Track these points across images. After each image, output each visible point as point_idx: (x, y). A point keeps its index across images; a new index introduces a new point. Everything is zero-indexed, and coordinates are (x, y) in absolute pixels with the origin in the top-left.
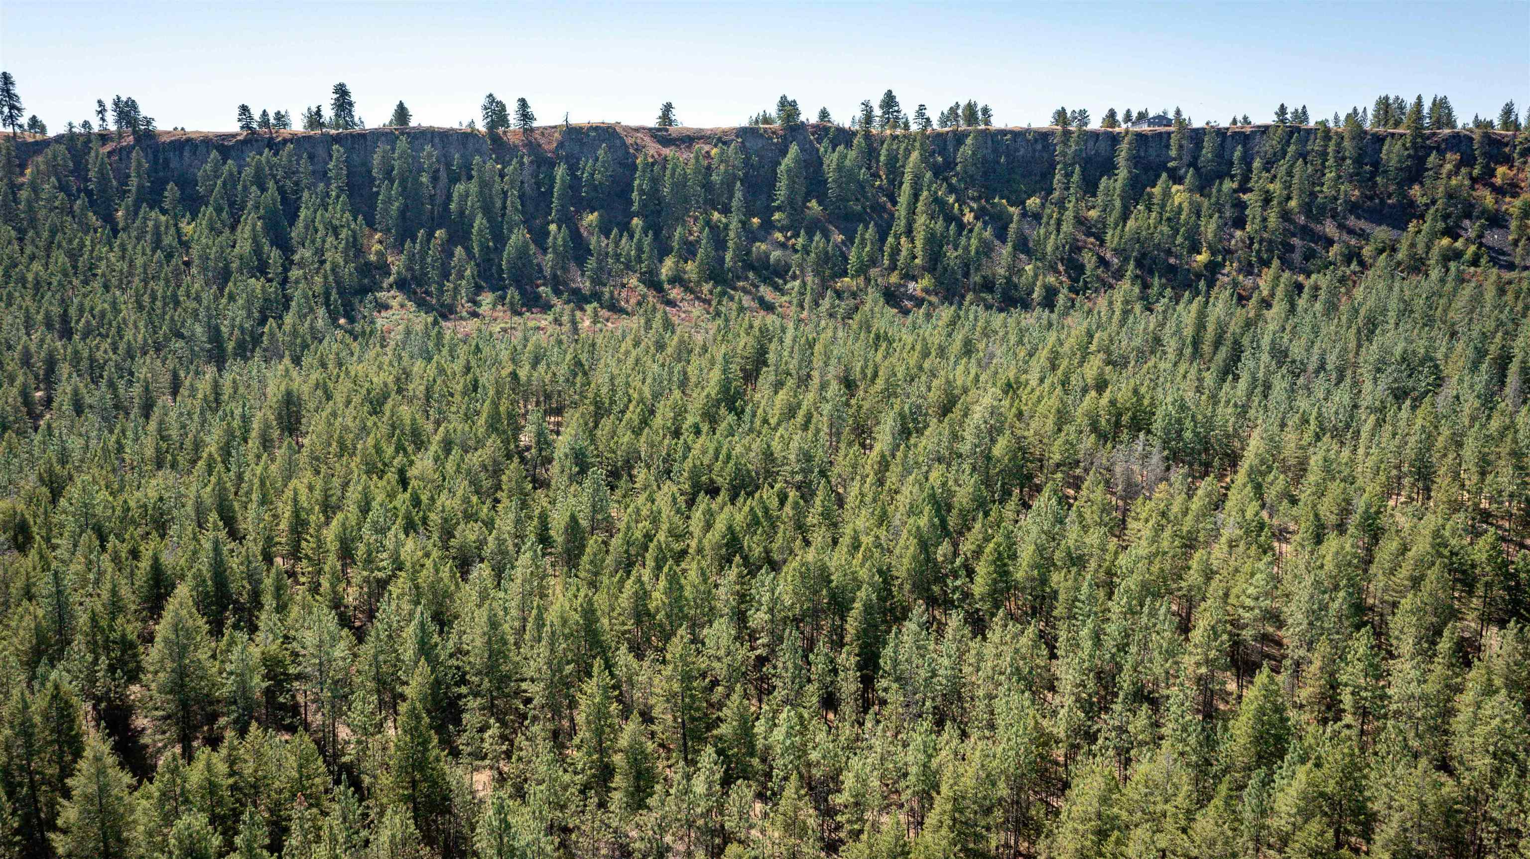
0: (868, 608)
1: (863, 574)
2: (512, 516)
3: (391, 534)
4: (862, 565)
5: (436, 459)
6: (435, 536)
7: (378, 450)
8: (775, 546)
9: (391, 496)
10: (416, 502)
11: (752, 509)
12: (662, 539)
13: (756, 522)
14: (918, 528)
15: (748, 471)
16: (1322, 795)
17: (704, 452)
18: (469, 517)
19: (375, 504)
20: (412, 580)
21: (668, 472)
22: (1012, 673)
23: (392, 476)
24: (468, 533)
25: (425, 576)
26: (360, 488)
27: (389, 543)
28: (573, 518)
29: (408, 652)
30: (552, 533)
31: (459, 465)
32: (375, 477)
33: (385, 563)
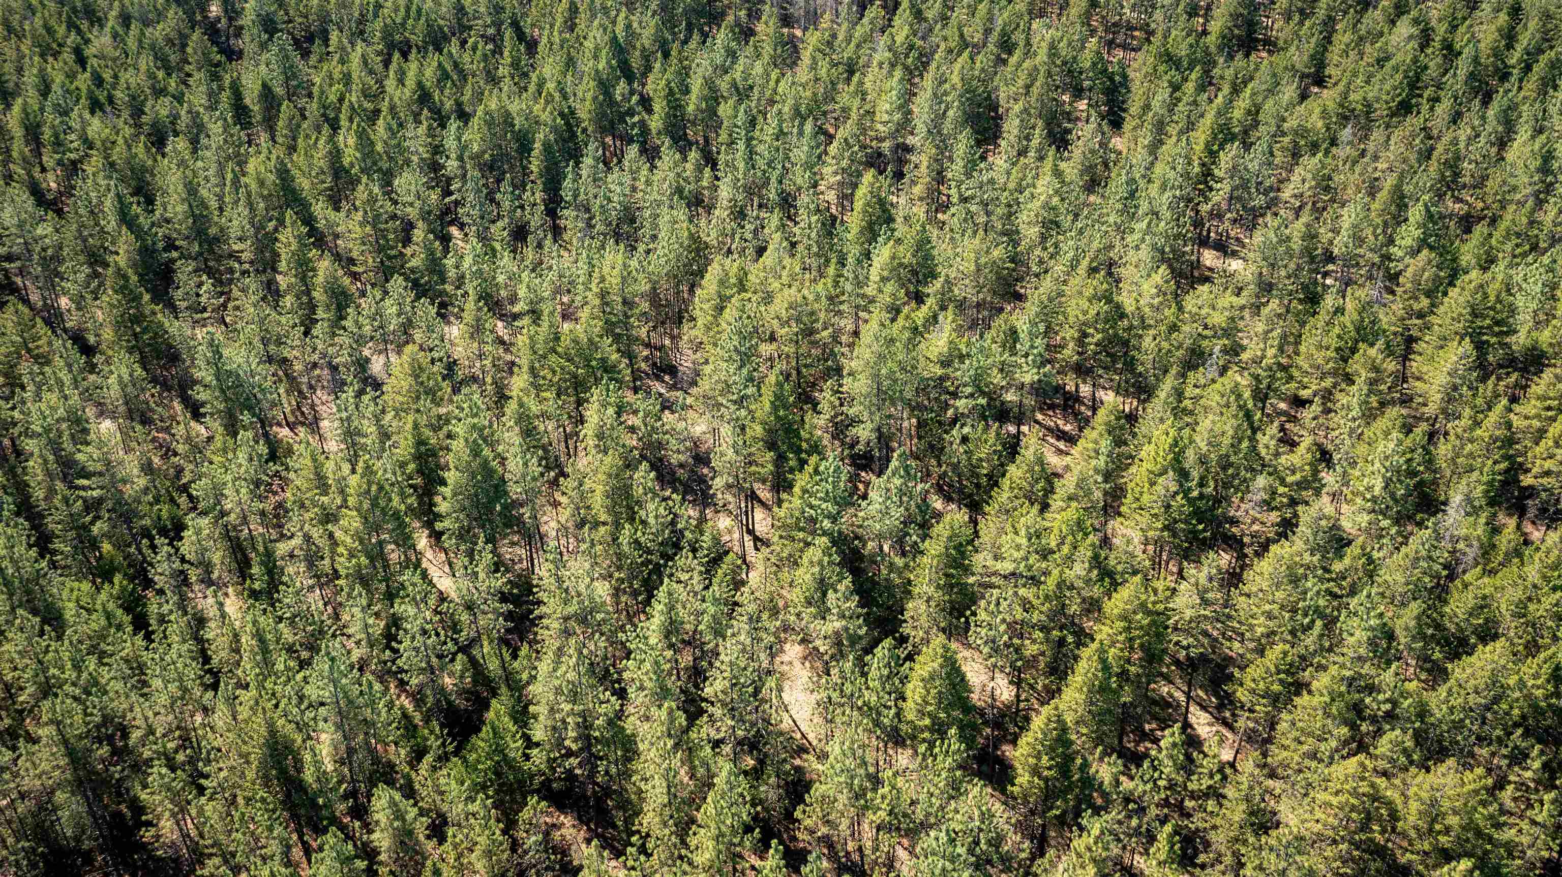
0: (547, 148)
1: (545, 117)
2: (203, 88)
3: (74, 115)
4: (544, 110)
5: (115, 36)
6: (125, 114)
7: (49, 30)
8: (465, 98)
9: (71, 76)
10: (98, 81)
11: (440, 64)
12: (354, 99)
13: (446, 76)
14: (597, 71)
15: (441, 28)
16: (901, 265)
17: (396, 10)
18: (159, 92)
19: (54, 87)
20: (105, 158)
21: (362, 32)
22: (672, 194)
23: (68, 56)
24: (162, 108)
25: (118, 153)
26: (35, 71)
27: (75, 124)
28: (265, 86)
29: (111, 222)
30: (247, 101)
31: (140, 41)
32: (50, 59)
33: (75, 144)
